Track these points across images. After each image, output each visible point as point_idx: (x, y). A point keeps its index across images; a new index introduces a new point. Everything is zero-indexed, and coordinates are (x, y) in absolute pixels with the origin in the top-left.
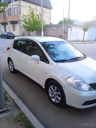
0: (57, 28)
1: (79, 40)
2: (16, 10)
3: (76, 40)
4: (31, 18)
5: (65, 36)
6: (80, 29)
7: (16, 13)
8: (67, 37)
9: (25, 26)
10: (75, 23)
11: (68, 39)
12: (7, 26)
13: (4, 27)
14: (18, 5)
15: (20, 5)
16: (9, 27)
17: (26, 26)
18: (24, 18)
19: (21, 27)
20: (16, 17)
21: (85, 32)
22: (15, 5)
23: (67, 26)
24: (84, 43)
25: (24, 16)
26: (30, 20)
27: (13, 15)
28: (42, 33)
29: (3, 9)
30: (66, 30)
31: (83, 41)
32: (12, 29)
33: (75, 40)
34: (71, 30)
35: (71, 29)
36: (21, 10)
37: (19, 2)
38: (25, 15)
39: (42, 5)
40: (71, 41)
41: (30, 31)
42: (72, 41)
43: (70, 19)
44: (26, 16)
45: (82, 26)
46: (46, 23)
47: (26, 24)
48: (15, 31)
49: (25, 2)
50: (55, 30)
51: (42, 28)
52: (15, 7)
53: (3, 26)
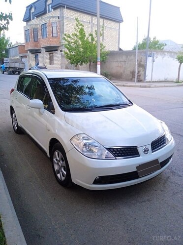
0: (127, 57)
1: (169, 80)
2: (54, 26)
3: (164, 80)
4: (78, 40)
5: (141, 73)
6: (172, 58)
7: (55, 31)
8: (145, 73)
9: (69, 55)
10: (165, 48)
11: (146, 78)
12: (40, 56)
13: (36, 57)
14: (59, 17)
15: (63, 17)
16: (43, 57)
17: (71, 55)
18: (66, 40)
19: (62, 56)
20: (55, 39)
21: (181, 63)
22: (53, 17)
23: (145, 53)
24: (178, 86)
25: (65, 37)
26: (76, 44)
27: (49, 35)
28: (99, 67)
29: (5, 24)
30: (143, 60)
31: (178, 82)
32: (48, 61)
33: (161, 80)
34: (153, 61)
35: (153, 58)
36: (63, 25)
37: (60, 11)
38: (69, 35)
39: (98, 15)
40: (153, 82)
41: (77, 64)
42: (156, 82)
43: (156, 40)
44: (70, 37)
45: (175, 53)
46: (105, 49)
47: (70, 52)
48: (53, 64)
49: (72, 11)
50: (123, 62)
51: (99, 57)
52: (54, 20)
53: (34, 55)
